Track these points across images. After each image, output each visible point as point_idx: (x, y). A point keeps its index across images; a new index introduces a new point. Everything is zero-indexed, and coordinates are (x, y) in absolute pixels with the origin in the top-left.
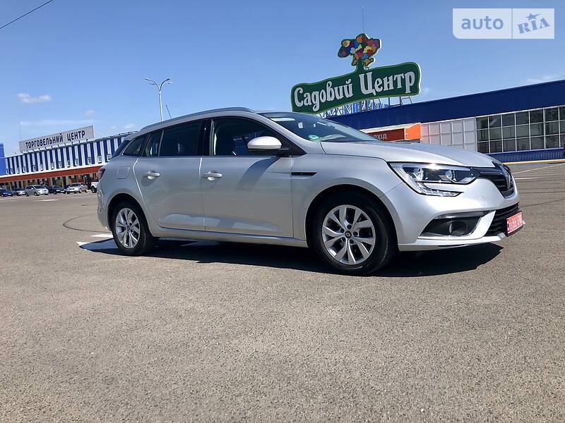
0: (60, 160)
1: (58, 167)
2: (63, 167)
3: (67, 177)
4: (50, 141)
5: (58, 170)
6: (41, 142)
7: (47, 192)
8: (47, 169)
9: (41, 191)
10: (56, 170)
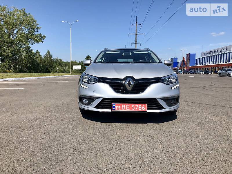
0: (215, 60)
1: (214, 63)
2: (216, 63)
3: (217, 68)
4: (213, 52)
5: (214, 64)
6: (209, 53)
7: (203, 73)
8: (210, 64)
9: (201, 73)
10: (213, 64)
